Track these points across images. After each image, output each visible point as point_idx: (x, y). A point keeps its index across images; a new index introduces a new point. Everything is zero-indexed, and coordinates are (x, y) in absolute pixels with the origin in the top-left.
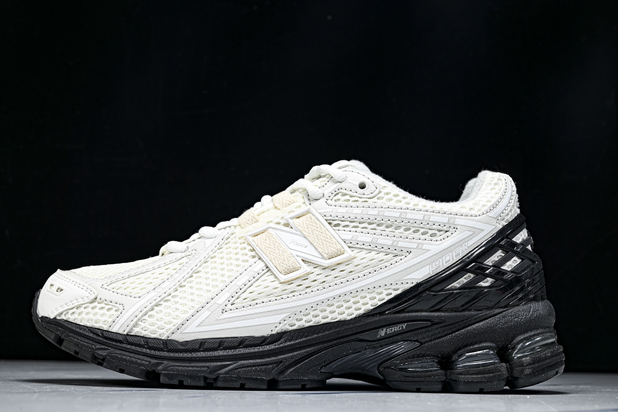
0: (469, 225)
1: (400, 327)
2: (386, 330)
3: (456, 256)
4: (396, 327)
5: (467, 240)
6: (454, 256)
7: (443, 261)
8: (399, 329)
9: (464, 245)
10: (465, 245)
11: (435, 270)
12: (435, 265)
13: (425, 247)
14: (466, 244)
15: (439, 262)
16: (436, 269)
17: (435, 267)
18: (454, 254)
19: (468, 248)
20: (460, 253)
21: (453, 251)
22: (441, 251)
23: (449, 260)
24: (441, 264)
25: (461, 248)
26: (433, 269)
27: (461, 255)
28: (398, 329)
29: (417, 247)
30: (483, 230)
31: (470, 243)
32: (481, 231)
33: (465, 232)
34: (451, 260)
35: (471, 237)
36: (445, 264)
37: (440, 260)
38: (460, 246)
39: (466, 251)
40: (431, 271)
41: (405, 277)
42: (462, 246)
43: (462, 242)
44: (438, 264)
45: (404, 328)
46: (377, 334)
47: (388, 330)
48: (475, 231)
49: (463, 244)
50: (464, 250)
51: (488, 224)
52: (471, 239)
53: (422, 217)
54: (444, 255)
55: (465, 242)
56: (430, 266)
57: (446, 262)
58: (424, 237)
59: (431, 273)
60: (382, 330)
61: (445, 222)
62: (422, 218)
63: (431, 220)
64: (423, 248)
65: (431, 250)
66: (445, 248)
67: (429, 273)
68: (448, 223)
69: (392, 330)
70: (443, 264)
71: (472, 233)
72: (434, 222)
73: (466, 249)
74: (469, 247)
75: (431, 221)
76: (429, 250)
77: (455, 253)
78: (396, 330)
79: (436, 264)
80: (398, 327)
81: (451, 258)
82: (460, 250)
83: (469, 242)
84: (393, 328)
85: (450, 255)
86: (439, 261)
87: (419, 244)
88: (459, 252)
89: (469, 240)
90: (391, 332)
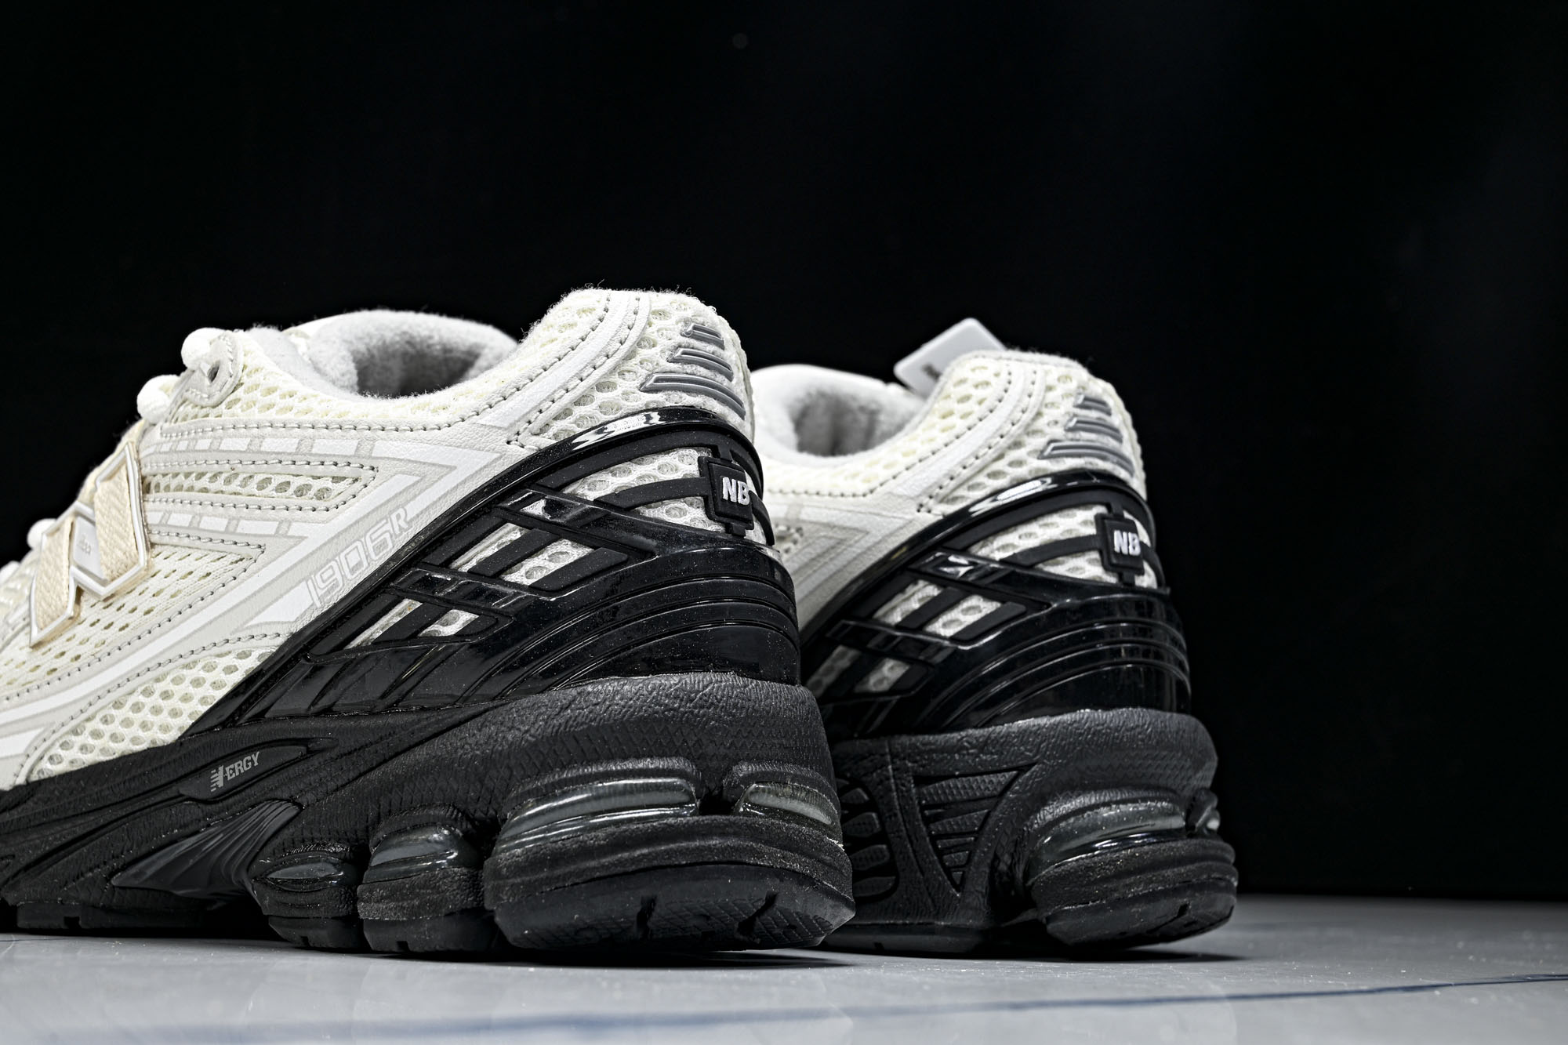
0: (407, 456)
1: (247, 761)
2: (225, 772)
3: (378, 549)
4: (240, 762)
5: (401, 499)
6: (371, 549)
7: (341, 569)
8: (247, 766)
9: (394, 517)
10: (398, 517)
11: (325, 594)
12: (324, 582)
13: (296, 530)
14: (401, 511)
15: (330, 572)
16: (329, 592)
17: (323, 585)
18: (370, 546)
19: (409, 523)
20: (385, 542)
21: (365, 535)
22: (333, 538)
23: (360, 564)
24: (338, 576)
25: (388, 527)
26: (321, 593)
27: (391, 545)
28: (246, 769)
29: (277, 532)
30: (452, 468)
31: (414, 509)
32: (446, 470)
33: (396, 476)
34: (365, 564)
35: (412, 491)
36: (349, 576)
37: (333, 563)
38: (381, 520)
39: (404, 534)
40: (316, 598)
41: (252, 619)
42: (387, 518)
43: (390, 506)
44: (329, 578)
45: (256, 764)
46: (209, 782)
47: (227, 769)
48: (425, 473)
49: (391, 512)
50: (398, 532)
51: (471, 447)
52: (415, 496)
53: (296, 446)
54: (342, 551)
55: (398, 507)
56: (310, 582)
57: (352, 571)
58: (300, 501)
59: (318, 605)
60: (217, 772)
61: (348, 454)
62: (293, 449)
63: (314, 451)
64: (289, 534)
65: (306, 538)
66: (343, 528)
67: (312, 605)
68: (357, 455)
69: (234, 770)
70: (344, 577)
71: (418, 478)
72: (320, 455)
73: (401, 528)
74: (412, 520)
75: (316, 455)
76: (302, 538)
77: (372, 541)
78: (242, 771)
79: (325, 576)
80: (245, 760)
81: (363, 556)
82: (386, 532)
83: (407, 507)
84: (236, 764)
85: (357, 547)
86: (331, 567)
87: (281, 523)
88: (382, 537)
89: (408, 502)
90: (234, 776)
